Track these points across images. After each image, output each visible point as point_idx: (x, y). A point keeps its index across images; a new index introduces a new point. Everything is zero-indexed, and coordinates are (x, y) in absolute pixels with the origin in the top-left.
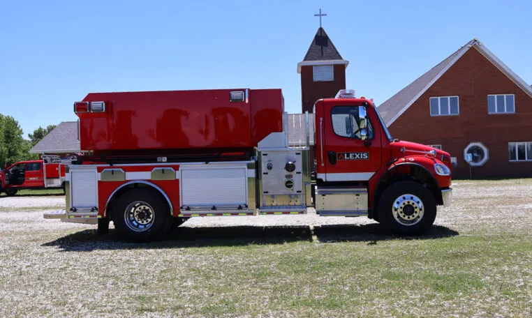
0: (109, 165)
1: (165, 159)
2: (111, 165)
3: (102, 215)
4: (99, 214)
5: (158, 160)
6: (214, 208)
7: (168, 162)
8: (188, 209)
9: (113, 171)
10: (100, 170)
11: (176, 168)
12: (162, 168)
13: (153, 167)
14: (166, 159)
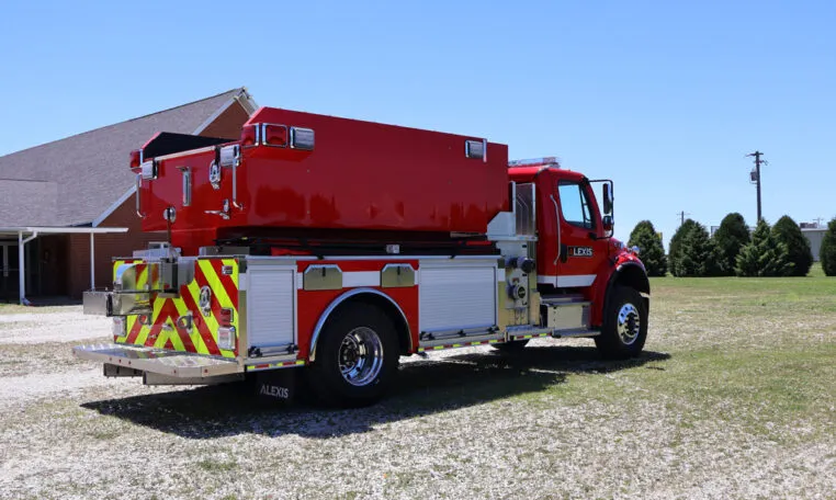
0: (315, 258)
1: (396, 249)
2: (321, 258)
3: (307, 359)
4: (299, 358)
5: (388, 250)
6: (462, 334)
7: (400, 254)
8: (431, 337)
9: (324, 268)
10: (302, 267)
11: (416, 265)
12: (396, 265)
13: (386, 262)
14: (398, 247)
